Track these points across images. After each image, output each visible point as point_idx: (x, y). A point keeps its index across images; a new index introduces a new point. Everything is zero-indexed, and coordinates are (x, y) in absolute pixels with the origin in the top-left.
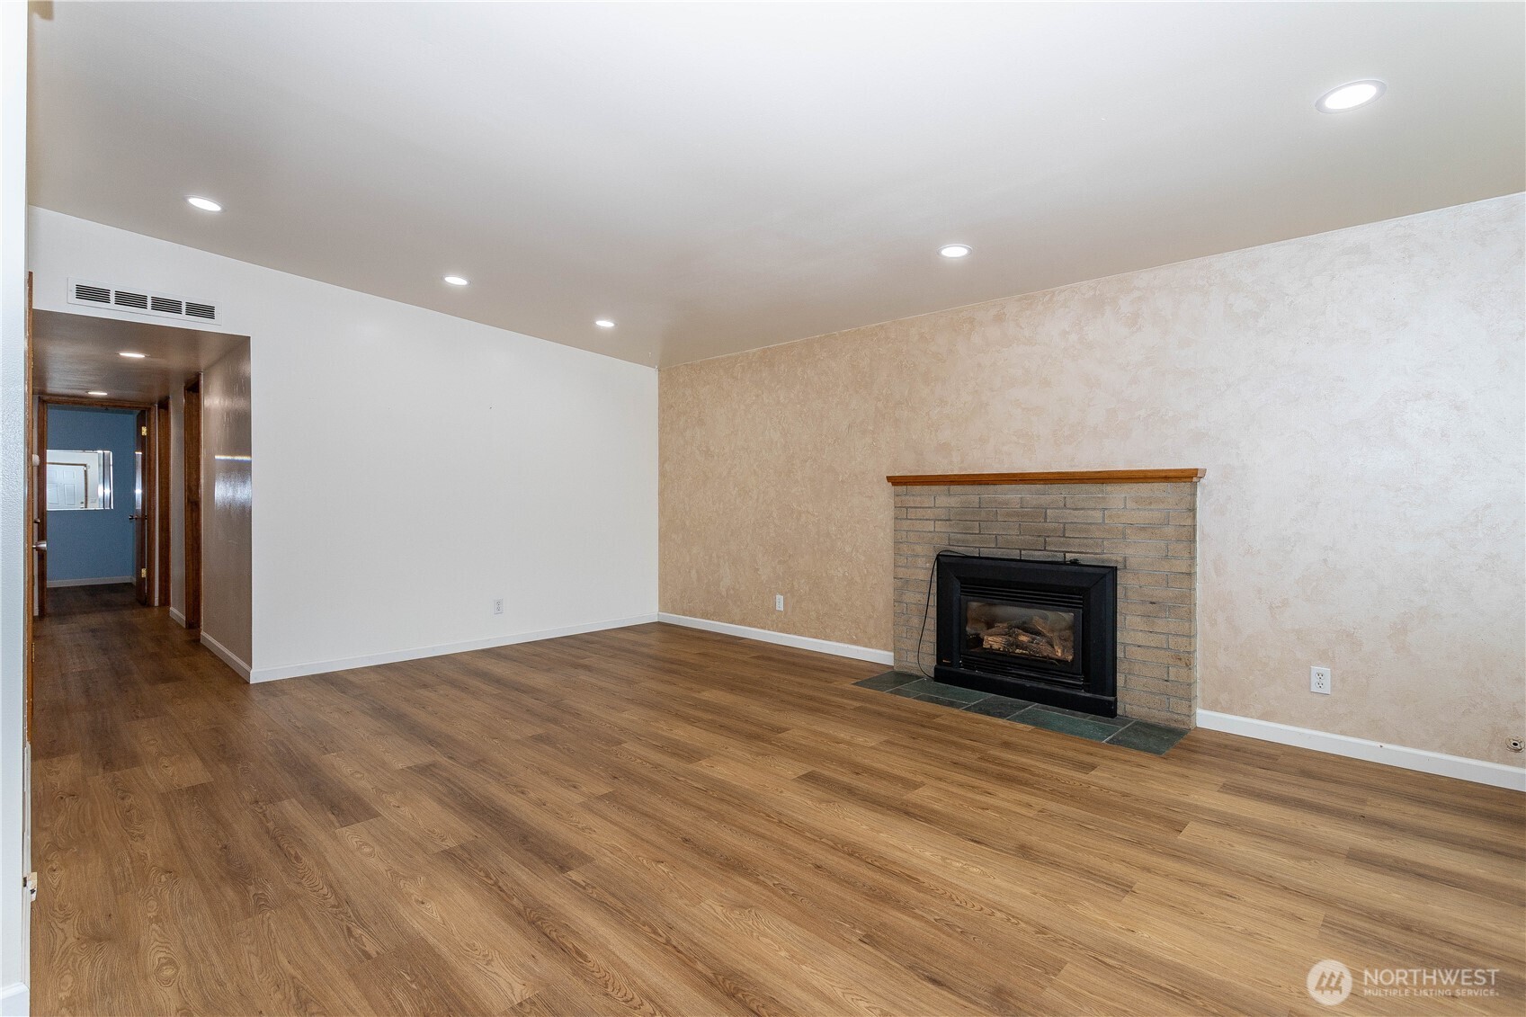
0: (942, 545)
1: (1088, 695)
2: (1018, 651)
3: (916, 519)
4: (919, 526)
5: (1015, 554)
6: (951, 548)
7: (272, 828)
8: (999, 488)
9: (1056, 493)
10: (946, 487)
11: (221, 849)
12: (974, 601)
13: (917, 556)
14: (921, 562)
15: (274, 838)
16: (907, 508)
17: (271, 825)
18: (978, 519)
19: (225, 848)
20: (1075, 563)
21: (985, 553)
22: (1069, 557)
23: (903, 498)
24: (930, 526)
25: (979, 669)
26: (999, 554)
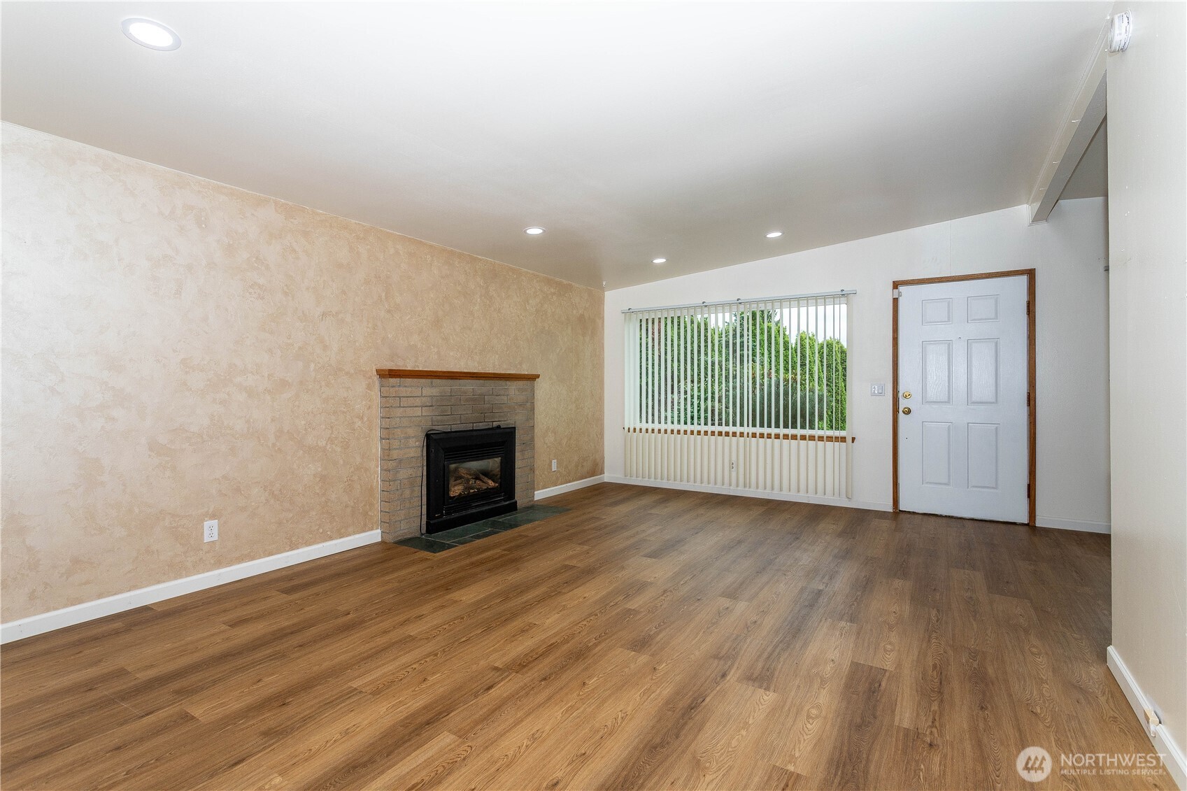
0: (427, 425)
1: (507, 503)
2: (472, 491)
3: (408, 407)
4: (410, 412)
5: (469, 427)
6: (434, 428)
7: (936, 702)
8: (462, 382)
9: (490, 385)
10: (430, 380)
11: (987, 708)
12: (452, 464)
13: (409, 437)
14: (412, 442)
15: (940, 693)
16: (400, 397)
17: (935, 707)
18: (450, 404)
19: (982, 708)
20: (499, 427)
21: (455, 428)
22: (495, 424)
23: (397, 389)
24: (418, 412)
25: (455, 512)
26: (462, 427)
